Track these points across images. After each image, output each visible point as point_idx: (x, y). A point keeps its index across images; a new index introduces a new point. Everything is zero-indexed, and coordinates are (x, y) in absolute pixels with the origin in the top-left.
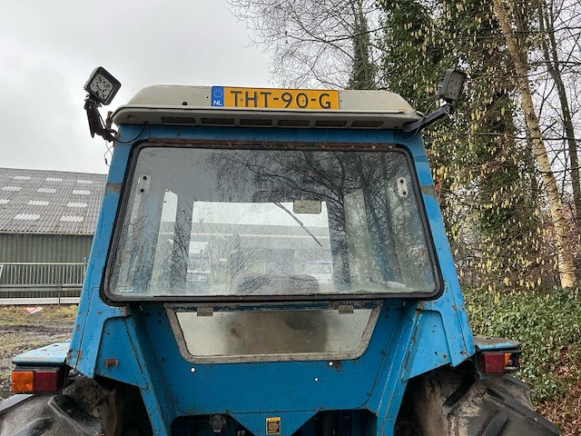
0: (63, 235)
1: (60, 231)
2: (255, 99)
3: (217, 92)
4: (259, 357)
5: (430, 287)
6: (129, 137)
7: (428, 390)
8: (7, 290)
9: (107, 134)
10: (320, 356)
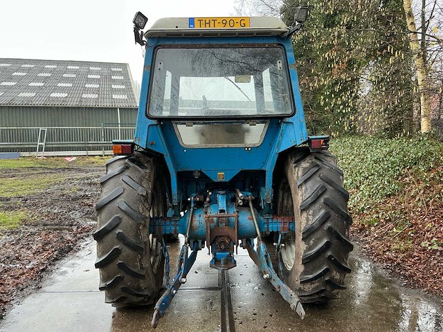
0: (86, 108)
1: (83, 104)
2: (209, 23)
3: (192, 20)
4: (214, 146)
5: (290, 112)
6: (153, 44)
7: (289, 160)
8: (51, 146)
9: (142, 43)
10: (241, 145)
